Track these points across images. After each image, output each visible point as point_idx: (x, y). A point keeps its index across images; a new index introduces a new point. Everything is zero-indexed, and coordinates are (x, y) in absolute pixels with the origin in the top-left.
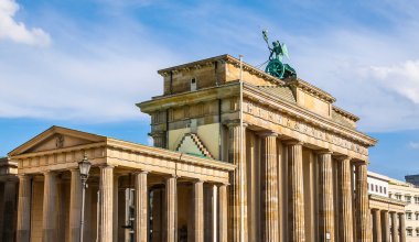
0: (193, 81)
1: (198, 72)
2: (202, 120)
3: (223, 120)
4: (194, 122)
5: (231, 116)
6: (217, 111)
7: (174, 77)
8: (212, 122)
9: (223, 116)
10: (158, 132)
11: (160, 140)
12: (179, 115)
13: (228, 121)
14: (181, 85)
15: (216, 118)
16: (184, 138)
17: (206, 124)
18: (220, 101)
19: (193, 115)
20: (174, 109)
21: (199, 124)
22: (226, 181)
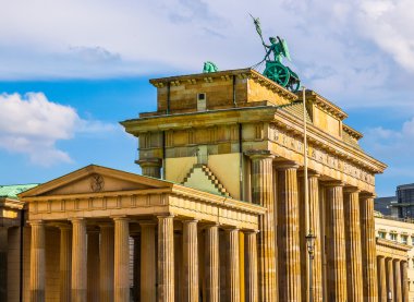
0: (202, 97)
1: (207, 86)
2: (215, 148)
3: (244, 150)
4: (203, 150)
5: (257, 146)
6: (237, 137)
7: (173, 89)
8: (229, 151)
9: (244, 144)
10: (149, 159)
11: (152, 170)
12: (180, 140)
13: (253, 152)
14: (183, 100)
15: (235, 146)
16: (192, 171)
17: (220, 153)
18: (240, 126)
19: (202, 140)
20: (174, 131)
21: (209, 153)
22: (255, 227)
